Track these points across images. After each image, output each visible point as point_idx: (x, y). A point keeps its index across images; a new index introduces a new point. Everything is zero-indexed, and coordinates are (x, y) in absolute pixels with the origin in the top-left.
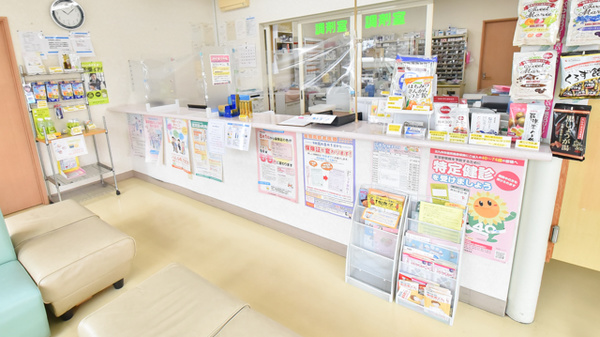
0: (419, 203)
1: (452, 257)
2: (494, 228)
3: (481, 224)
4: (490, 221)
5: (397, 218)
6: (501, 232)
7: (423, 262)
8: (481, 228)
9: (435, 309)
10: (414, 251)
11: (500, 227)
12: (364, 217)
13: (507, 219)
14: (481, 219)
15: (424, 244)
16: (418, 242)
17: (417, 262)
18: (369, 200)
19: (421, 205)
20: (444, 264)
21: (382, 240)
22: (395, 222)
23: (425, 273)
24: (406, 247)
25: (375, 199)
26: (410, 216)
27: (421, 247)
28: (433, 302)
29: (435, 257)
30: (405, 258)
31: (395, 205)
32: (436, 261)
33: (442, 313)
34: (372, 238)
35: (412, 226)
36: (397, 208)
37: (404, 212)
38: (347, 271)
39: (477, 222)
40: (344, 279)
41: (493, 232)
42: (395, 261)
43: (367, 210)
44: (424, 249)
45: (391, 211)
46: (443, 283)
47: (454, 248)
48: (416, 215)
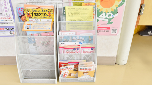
0: (64, 8)
1: (90, 40)
2: (112, 14)
3: (104, 14)
4: (109, 10)
5: (51, 23)
6: (116, 15)
7: (74, 49)
8: (104, 17)
9: (86, 77)
10: (66, 44)
11: (115, 12)
12: (25, 29)
13: (119, 6)
14: (104, 10)
15: (72, 37)
16: (68, 37)
17: (70, 50)
18: (26, 15)
19: (67, 10)
20: (87, 46)
21: (43, 44)
22: (50, 26)
23: (76, 57)
24: (60, 43)
25: (31, 12)
26: (59, 20)
27: (70, 39)
28: (83, 73)
29: (81, 43)
30: (61, 50)
31: (47, 13)
32: (82, 46)
33: (89, 77)
34: (35, 44)
35: (62, 27)
36: (49, 15)
37: (55, 18)
38: (20, 75)
39: (102, 13)
40: (20, 82)
41: (111, 17)
42: (55, 55)
43: (26, 23)
44: (73, 40)
45: (45, 20)
46: (87, 58)
47: (91, 34)
48: (64, 18)
